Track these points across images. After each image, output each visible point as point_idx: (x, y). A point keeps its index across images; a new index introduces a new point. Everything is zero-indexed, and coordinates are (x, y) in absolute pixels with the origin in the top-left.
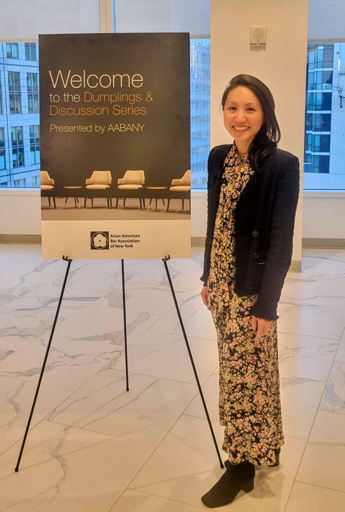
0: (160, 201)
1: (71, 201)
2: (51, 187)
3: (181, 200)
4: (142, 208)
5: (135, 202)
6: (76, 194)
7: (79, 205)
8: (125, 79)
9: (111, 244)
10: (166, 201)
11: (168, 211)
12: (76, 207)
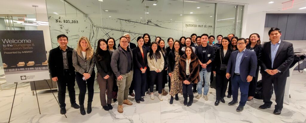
0: (39, 68)
1: (13, 70)
2: (7, 67)
3: (45, 67)
4: (35, 69)
5: (33, 68)
6: (15, 68)
7: (16, 70)
8: (26, 41)
9: (27, 78)
10: (41, 67)
11: (42, 70)
12: (15, 71)
